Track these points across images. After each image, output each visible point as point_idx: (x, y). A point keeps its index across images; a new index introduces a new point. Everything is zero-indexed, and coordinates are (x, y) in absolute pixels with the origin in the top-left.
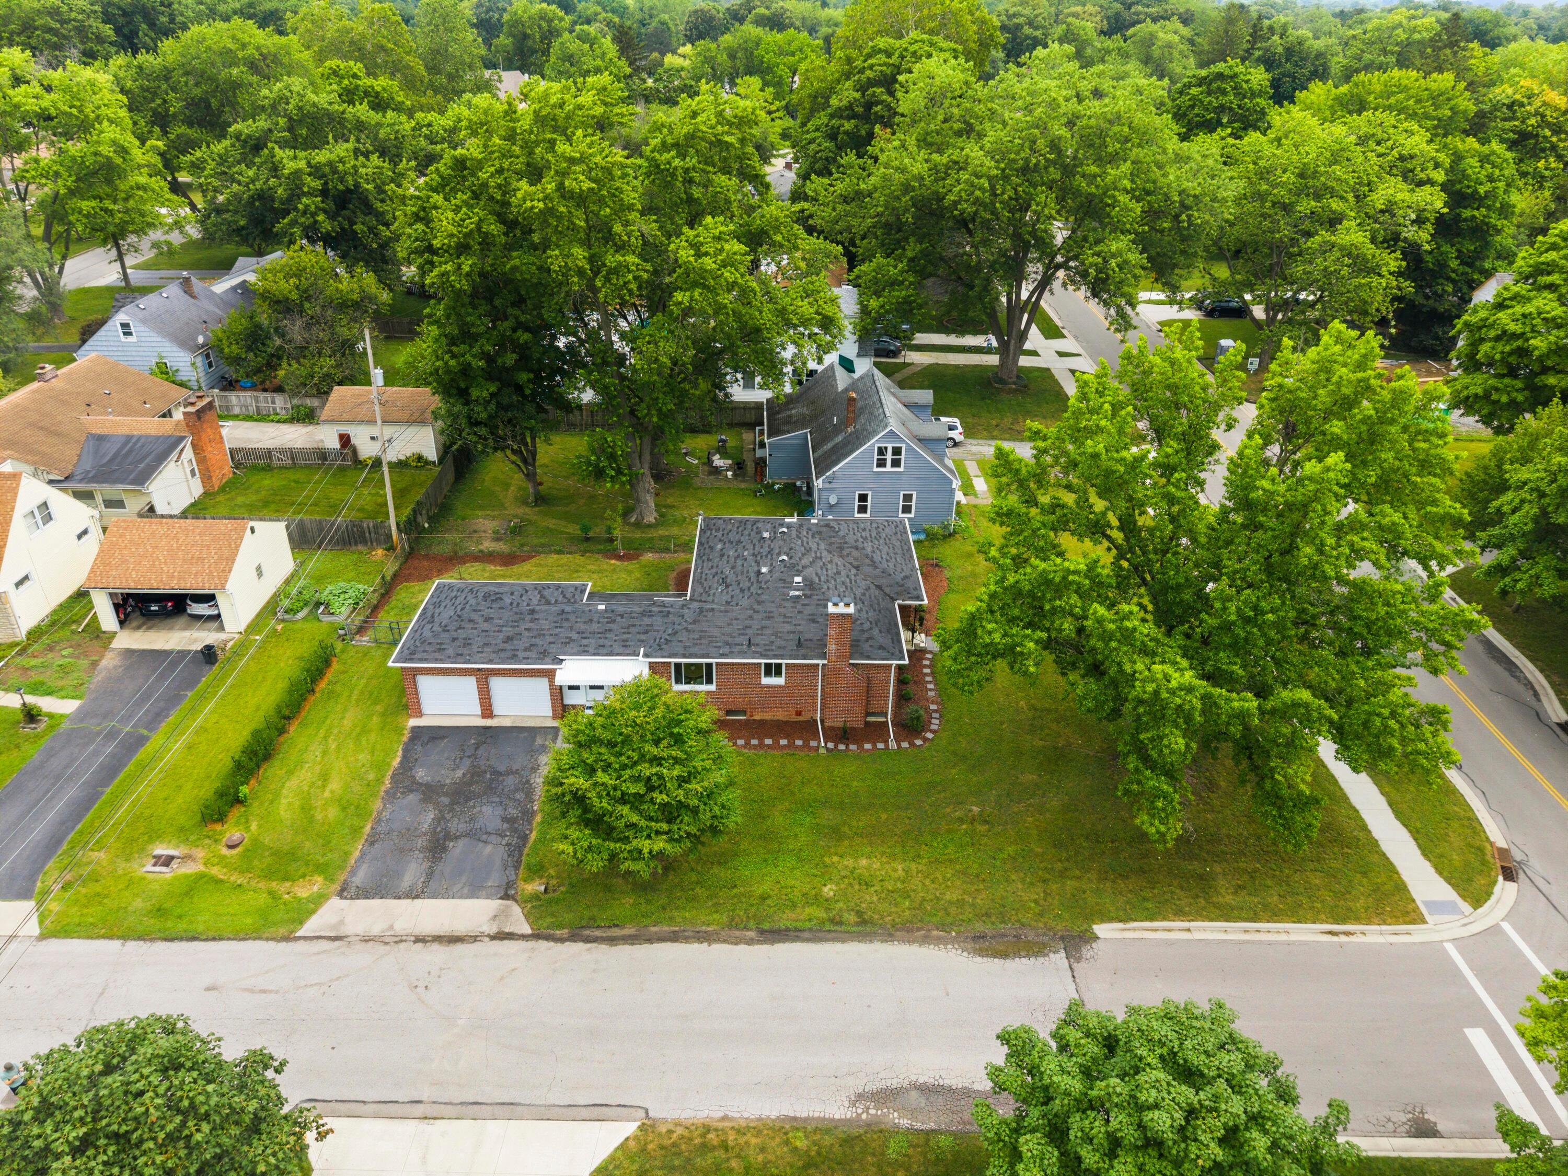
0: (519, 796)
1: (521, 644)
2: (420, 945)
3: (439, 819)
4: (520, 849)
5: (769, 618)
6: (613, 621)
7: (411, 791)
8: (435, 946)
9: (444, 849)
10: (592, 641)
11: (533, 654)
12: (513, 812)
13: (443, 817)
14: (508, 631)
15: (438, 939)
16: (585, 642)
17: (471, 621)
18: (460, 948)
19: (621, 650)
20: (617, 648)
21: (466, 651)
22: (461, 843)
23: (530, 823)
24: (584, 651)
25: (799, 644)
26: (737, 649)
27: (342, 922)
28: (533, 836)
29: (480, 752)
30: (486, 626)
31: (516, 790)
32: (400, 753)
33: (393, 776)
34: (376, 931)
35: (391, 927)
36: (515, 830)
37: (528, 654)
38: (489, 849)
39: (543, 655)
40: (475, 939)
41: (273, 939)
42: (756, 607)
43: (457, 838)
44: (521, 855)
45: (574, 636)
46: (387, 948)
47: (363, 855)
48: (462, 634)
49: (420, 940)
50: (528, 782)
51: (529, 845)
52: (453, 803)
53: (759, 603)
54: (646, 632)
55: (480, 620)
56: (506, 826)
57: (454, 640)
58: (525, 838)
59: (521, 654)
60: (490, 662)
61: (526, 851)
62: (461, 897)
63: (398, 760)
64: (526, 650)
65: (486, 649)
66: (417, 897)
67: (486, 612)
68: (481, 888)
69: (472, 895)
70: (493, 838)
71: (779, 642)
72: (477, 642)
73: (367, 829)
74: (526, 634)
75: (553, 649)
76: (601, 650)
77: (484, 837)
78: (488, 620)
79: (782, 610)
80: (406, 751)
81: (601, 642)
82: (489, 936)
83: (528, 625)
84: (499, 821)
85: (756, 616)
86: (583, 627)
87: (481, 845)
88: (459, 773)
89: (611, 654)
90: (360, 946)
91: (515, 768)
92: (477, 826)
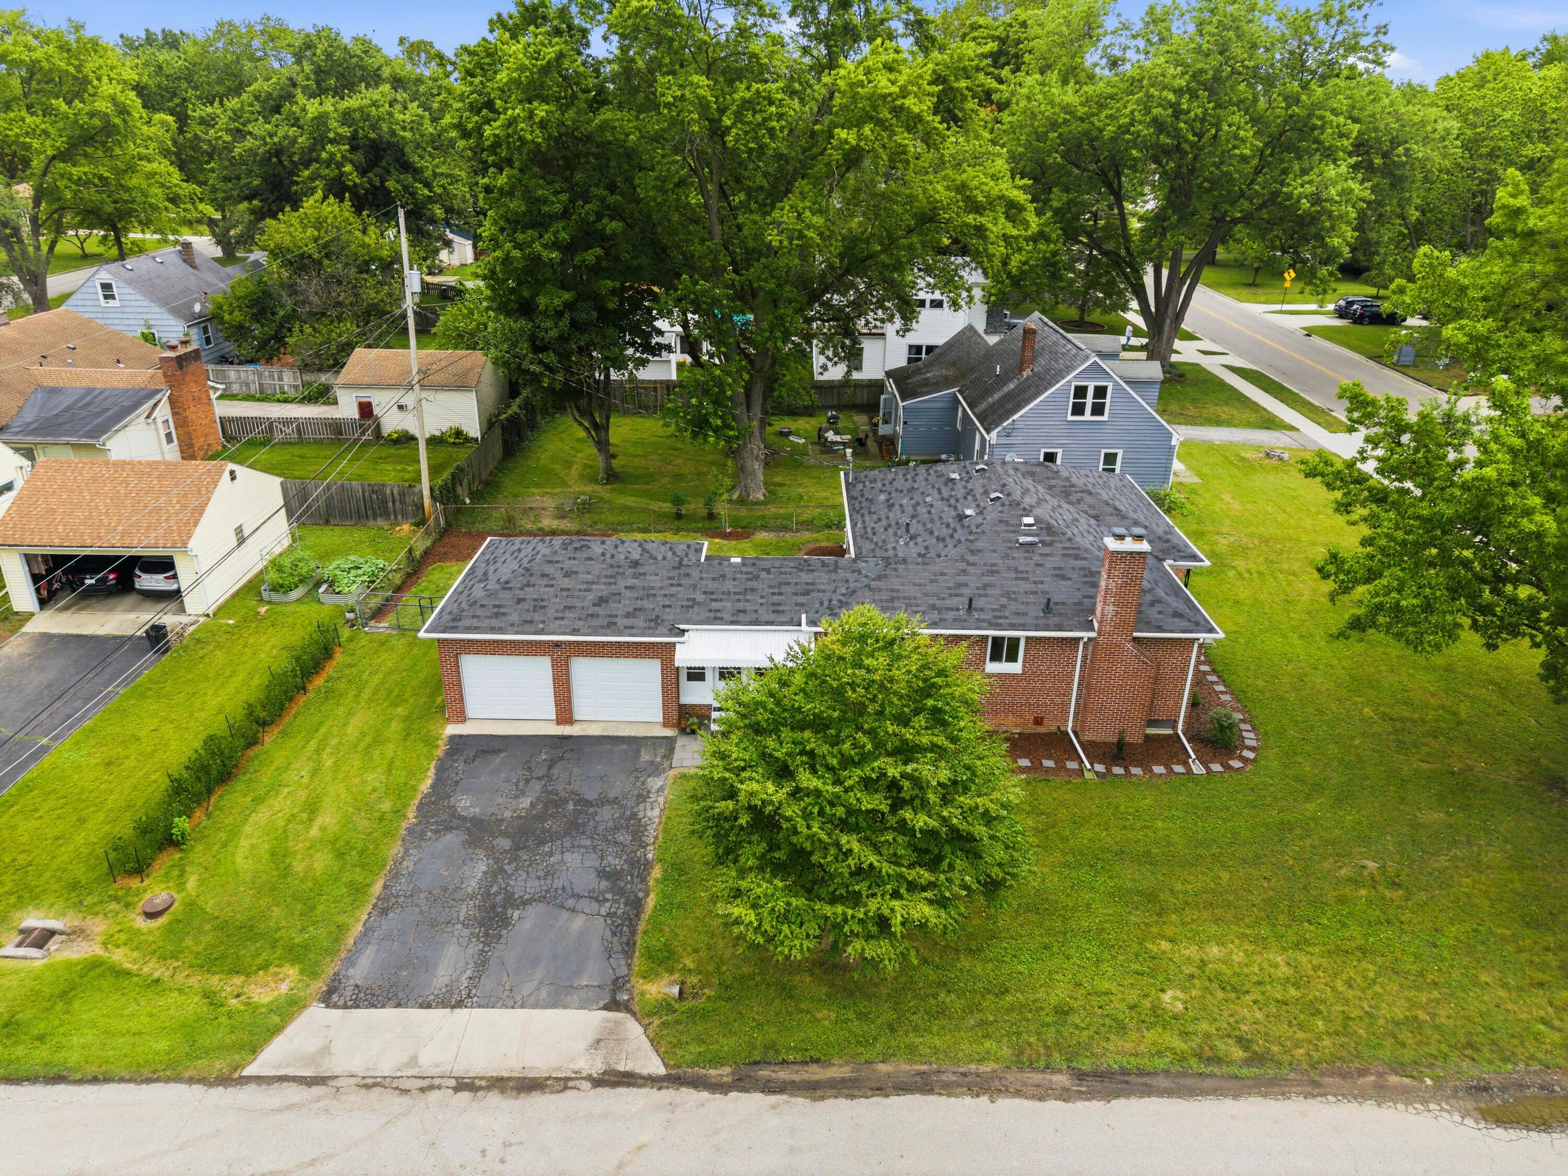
0: (623, 837)
1: (619, 608)
2: (465, 1095)
3: (495, 873)
4: (631, 922)
5: (993, 573)
6: (757, 578)
7: (449, 829)
8: (494, 1098)
9: (505, 922)
10: (728, 605)
11: (640, 622)
12: (614, 862)
13: (502, 871)
14: (601, 589)
15: (498, 1084)
16: (715, 605)
17: (544, 575)
18: (538, 1102)
19: (772, 617)
20: (765, 617)
21: (537, 617)
22: (533, 913)
23: (644, 880)
24: (715, 618)
25: (1048, 608)
26: (950, 615)
27: (326, 1050)
28: (651, 902)
29: (556, 771)
30: (567, 583)
31: (617, 828)
32: (432, 773)
33: (420, 808)
34: (386, 1068)
35: (414, 1061)
36: (621, 892)
37: (629, 622)
38: (578, 922)
39: (655, 624)
40: (564, 1084)
41: (202, 1081)
42: (971, 559)
43: (525, 903)
44: (633, 933)
45: (700, 597)
46: (405, 1100)
47: (368, 931)
48: (530, 593)
49: (465, 1085)
50: (634, 816)
51: (645, 916)
52: (517, 848)
53: (973, 552)
54: (807, 593)
55: (559, 575)
56: (604, 884)
57: (519, 601)
58: (637, 905)
59: (621, 622)
60: (575, 632)
61: (642, 926)
62: (535, 1006)
63: (429, 782)
64: (628, 616)
65: (567, 614)
66: (459, 1004)
67: (567, 564)
68: (571, 989)
69: (554, 1003)
70: (584, 904)
71: (1013, 607)
72: (555, 605)
73: (377, 888)
74: (628, 593)
75: (669, 615)
76: (741, 617)
77: (570, 903)
78: (568, 574)
79: (1011, 563)
80: (441, 769)
81: (741, 605)
82: (589, 1078)
83: (631, 582)
84: (593, 876)
85: (971, 570)
86: (712, 586)
87: (565, 914)
88: (525, 802)
89: (757, 622)
90: (358, 1097)
91: (612, 795)
92: (558, 884)
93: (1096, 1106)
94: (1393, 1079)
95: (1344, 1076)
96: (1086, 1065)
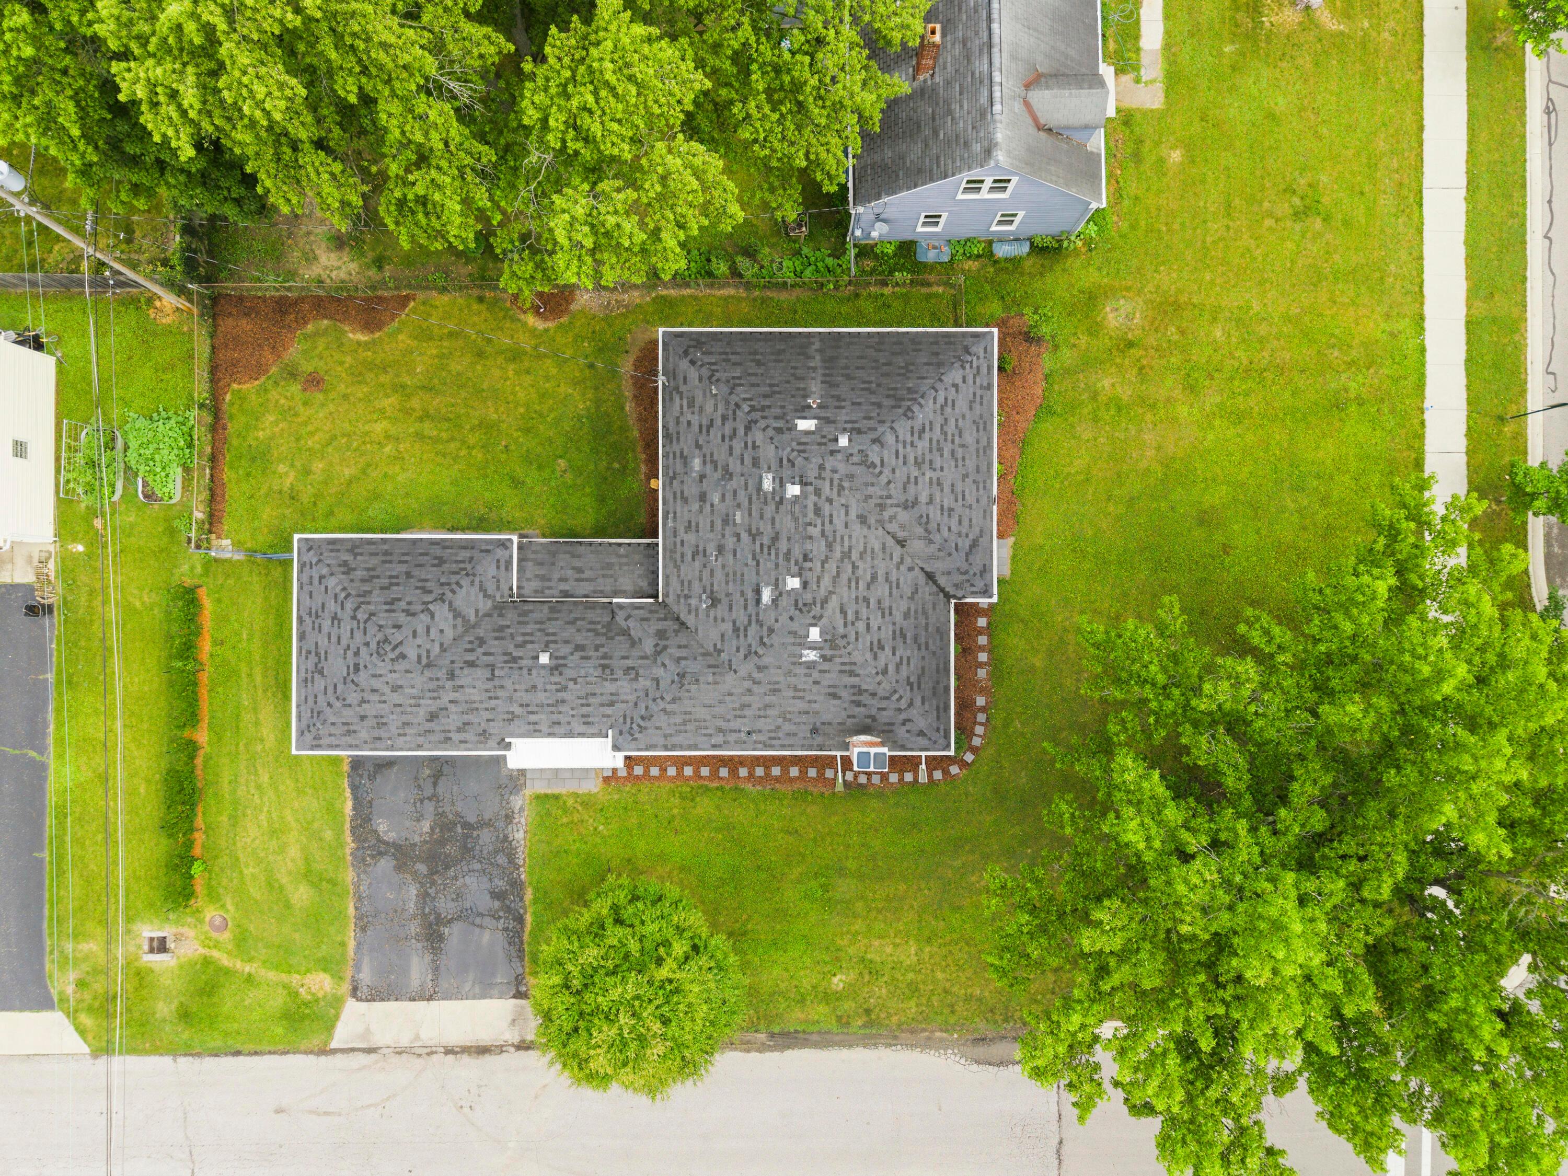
0: (502, 860)
1: (453, 720)
2: (451, 1057)
3: (424, 896)
4: (519, 934)
5: (775, 691)
6: (564, 689)
7: (381, 854)
8: (465, 1058)
9: (441, 938)
10: (543, 717)
11: (470, 736)
12: (501, 884)
13: (427, 894)
14: (429, 705)
15: (466, 1050)
16: (533, 718)
17: (374, 691)
18: (489, 1060)
19: (583, 728)
20: (577, 727)
21: (382, 733)
22: (457, 927)
23: (522, 899)
24: (535, 731)
25: (814, 731)
26: (732, 737)
27: (368, 1031)
28: (529, 918)
29: (440, 790)
30: (396, 698)
31: (496, 852)
32: (348, 793)
33: (353, 830)
34: (405, 1042)
35: (417, 1037)
36: (508, 909)
37: (462, 736)
38: (486, 937)
39: (484, 736)
40: (500, 1049)
41: (311, 1052)
42: (756, 675)
43: (450, 922)
44: (522, 943)
45: (518, 710)
46: (420, 1060)
47: (359, 945)
48: (367, 709)
49: (449, 1051)
50: (506, 837)
51: (528, 928)
52: (433, 872)
53: (760, 669)
54: (611, 704)
55: (386, 690)
56: (497, 904)
57: (363, 718)
58: (520, 920)
59: (456, 737)
60: (419, 747)
61: (526, 937)
62: (474, 998)
63: (349, 804)
64: (459, 730)
65: (408, 731)
66: (430, 998)
67: (391, 677)
68: (491, 985)
69: (483, 996)
70: (487, 921)
71: (787, 727)
72: (394, 721)
73: (351, 911)
74: (452, 707)
75: (494, 728)
76: (556, 729)
77: (478, 920)
78: (396, 688)
79: (792, 680)
80: (354, 788)
81: (555, 717)
82: (513, 1045)
83: (453, 696)
84: (488, 897)
85: (755, 688)
86: (526, 698)
87: (477, 930)
88: (426, 826)
89: (570, 734)
90: (395, 1059)
91: (487, 817)
92: (467, 905)
93: (776, 1055)
94: (938, 1034)
95: (913, 1032)
96: (776, 1030)
